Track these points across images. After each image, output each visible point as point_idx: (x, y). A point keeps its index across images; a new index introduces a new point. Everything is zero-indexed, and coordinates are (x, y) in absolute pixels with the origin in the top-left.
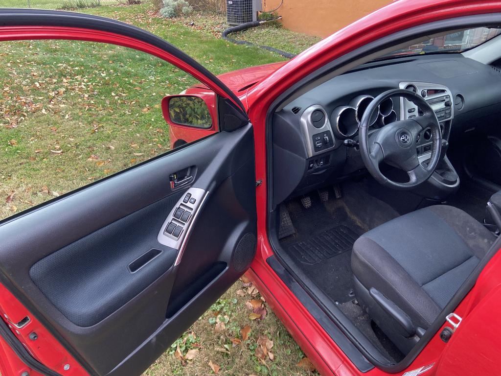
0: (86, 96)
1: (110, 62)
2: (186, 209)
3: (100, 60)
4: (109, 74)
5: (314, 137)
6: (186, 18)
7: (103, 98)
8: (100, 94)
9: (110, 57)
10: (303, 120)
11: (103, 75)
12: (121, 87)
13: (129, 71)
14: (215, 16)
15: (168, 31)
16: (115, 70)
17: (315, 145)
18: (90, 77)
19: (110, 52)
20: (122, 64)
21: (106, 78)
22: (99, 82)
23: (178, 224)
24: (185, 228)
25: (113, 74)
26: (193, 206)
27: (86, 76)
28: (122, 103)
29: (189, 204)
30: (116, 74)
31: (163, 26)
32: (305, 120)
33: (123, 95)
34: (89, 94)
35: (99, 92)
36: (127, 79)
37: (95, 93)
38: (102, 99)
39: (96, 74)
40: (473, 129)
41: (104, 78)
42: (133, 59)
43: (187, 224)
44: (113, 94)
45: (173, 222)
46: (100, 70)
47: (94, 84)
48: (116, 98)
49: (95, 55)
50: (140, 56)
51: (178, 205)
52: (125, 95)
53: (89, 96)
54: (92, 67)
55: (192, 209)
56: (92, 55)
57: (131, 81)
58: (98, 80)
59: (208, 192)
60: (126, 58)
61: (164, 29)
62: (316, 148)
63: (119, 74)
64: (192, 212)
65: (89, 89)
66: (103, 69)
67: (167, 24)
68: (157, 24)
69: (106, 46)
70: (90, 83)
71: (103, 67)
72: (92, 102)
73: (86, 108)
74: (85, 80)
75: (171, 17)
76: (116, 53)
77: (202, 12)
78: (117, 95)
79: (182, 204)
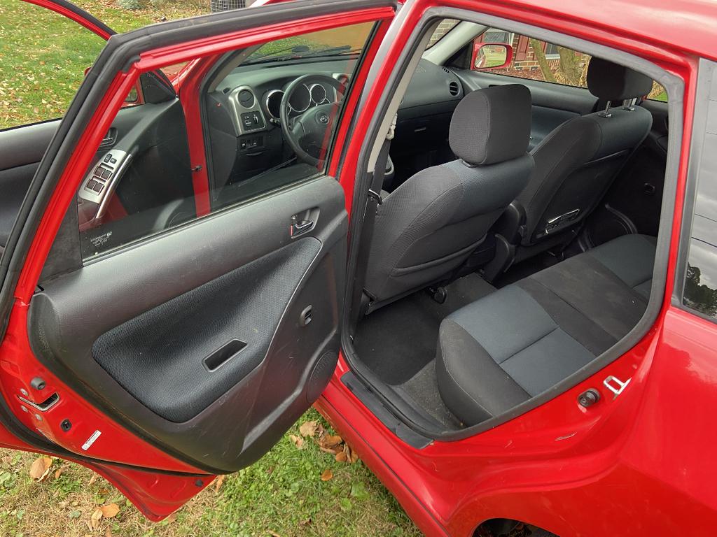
0: (7, 103)
1: (42, 63)
2: (107, 169)
3: (26, 61)
4: (40, 78)
5: (243, 116)
6: (155, 11)
7: (30, 106)
8: (26, 101)
9: (40, 57)
10: (231, 98)
11: (30, 79)
12: (55, 93)
13: (68, 75)
14: (197, 11)
15: (127, 27)
16: (48, 73)
17: (244, 124)
18: (11, 81)
19: (41, 50)
20: (58, 66)
21: (35, 83)
22: (24, 87)
23: (99, 181)
24: (106, 184)
25: (45, 77)
26: (115, 166)
27: (7, 80)
28: (56, 113)
29: (109, 164)
30: (49, 78)
31: (121, 21)
32: (233, 99)
33: (58, 103)
34: (10, 101)
35: (25, 99)
36: (64, 85)
37: (19, 100)
38: (28, 108)
39: (20, 78)
40: (424, 129)
41: (32, 83)
42: (75, 60)
43: (107, 181)
44: (44, 102)
45: (94, 179)
46: (26, 73)
47: (17, 89)
48: (48, 106)
49: (20, 54)
50: (84, 56)
51: (99, 164)
52: (60, 103)
53: (11, 103)
54: (14, 69)
55: (113, 168)
56: (15, 54)
57: (70, 87)
58: (24, 84)
59: (130, 155)
60: (64, 59)
61: (123, 24)
62: (246, 127)
63: (53, 78)
64: (113, 171)
65: (10, 95)
66: (30, 72)
67: (127, 18)
68: (113, 17)
69: (36, 44)
70: (12, 89)
71: (31, 69)
72: (15, 111)
73: (5, 118)
74: (5, 85)
75: (134, 9)
76: (50, 52)
77: (178, 4)
78: (50, 103)
79: (102, 164)
